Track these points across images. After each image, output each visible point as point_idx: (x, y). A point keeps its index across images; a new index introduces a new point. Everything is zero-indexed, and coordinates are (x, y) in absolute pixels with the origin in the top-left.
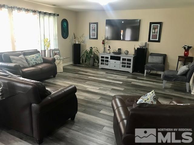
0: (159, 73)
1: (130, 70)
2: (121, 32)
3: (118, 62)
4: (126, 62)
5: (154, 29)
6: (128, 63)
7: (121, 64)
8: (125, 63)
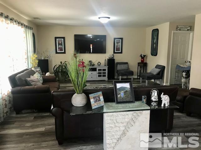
0: (129, 77)
1: (106, 78)
2: (90, 46)
3: (94, 73)
4: (102, 71)
5: (118, 43)
6: (103, 73)
7: (98, 74)
8: (101, 73)
